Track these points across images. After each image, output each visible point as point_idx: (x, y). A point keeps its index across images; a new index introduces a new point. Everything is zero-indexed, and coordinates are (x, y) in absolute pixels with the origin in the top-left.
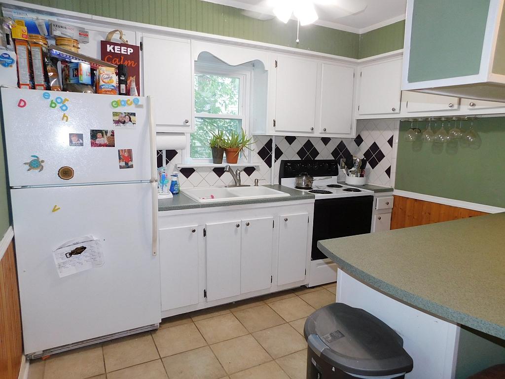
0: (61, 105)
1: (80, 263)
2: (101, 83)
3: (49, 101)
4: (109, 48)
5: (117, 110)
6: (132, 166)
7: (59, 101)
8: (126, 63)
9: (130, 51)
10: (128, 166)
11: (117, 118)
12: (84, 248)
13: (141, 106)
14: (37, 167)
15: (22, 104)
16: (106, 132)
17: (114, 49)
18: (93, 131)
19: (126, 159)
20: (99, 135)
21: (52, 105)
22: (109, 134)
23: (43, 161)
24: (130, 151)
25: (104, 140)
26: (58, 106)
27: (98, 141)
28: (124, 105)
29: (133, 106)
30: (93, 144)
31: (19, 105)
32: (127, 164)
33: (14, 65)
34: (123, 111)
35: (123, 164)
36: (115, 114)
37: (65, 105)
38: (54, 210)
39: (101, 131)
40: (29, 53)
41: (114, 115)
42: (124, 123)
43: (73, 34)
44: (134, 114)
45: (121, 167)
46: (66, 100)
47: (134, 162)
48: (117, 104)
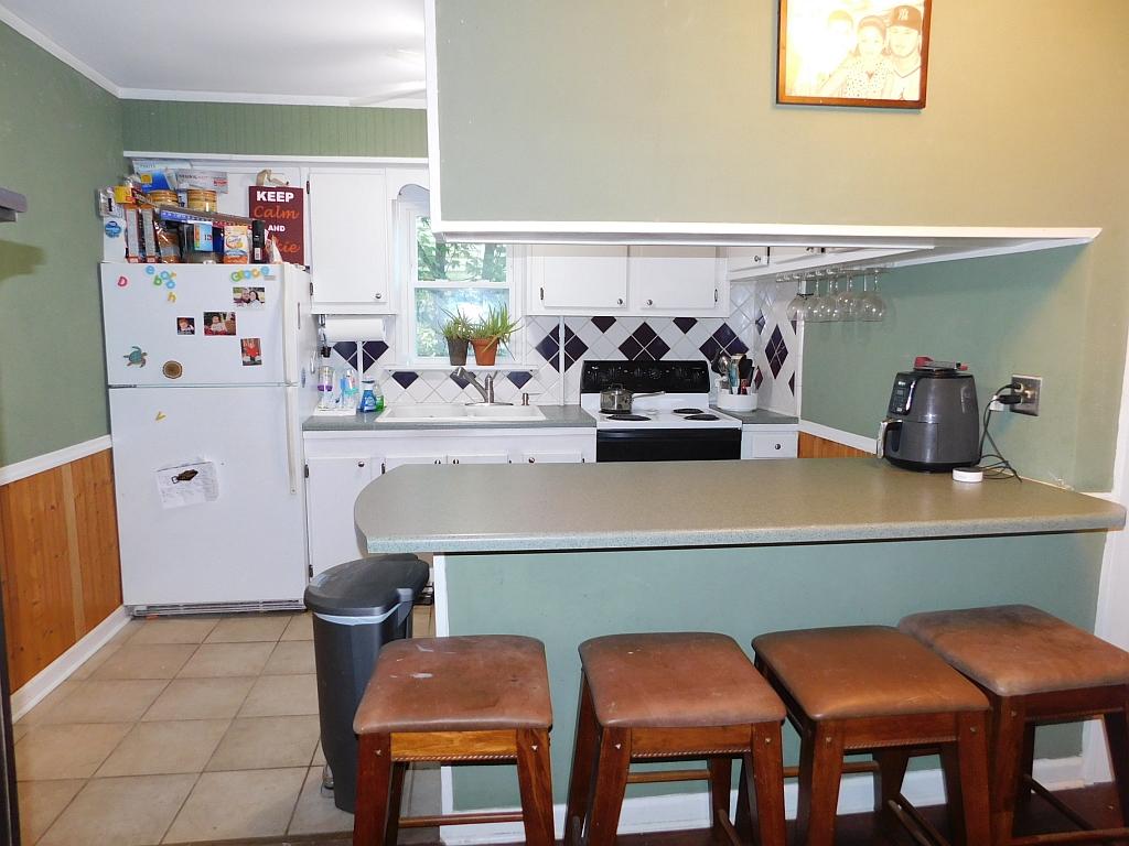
0: (167, 281)
1: (190, 492)
2: (226, 248)
3: (153, 276)
4: (260, 196)
5: (239, 284)
6: (259, 363)
7: (165, 276)
8: (283, 215)
9: (290, 196)
10: (253, 362)
11: (239, 296)
12: (194, 473)
13: (272, 278)
14: (138, 362)
15: (122, 282)
16: (225, 315)
17: (266, 196)
18: (206, 314)
19: (251, 352)
20: (215, 319)
21: (157, 281)
22: (228, 318)
23: (145, 354)
24: (256, 341)
25: (221, 326)
26: (164, 282)
27: (213, 328)
28: (248, 278)
29: (261, 277)
30: (207, 332)
31: (119, 284)
32: (252, 359)
33: (122, 235)
34: (247, 286)
35: (248, 359)
36: (236, 290)
37: (171, 281)
38: (158, 418)
39: (217, 314)
40: (140, 217)
41: (234, 292)
42: (249, 301)
43: (204, 183)
44: (262, 290)
45: (245, 364)
46: (173, 274)
47: (263, 357)
48: (239, 276)
